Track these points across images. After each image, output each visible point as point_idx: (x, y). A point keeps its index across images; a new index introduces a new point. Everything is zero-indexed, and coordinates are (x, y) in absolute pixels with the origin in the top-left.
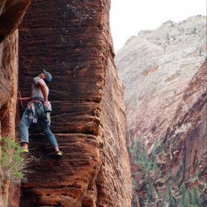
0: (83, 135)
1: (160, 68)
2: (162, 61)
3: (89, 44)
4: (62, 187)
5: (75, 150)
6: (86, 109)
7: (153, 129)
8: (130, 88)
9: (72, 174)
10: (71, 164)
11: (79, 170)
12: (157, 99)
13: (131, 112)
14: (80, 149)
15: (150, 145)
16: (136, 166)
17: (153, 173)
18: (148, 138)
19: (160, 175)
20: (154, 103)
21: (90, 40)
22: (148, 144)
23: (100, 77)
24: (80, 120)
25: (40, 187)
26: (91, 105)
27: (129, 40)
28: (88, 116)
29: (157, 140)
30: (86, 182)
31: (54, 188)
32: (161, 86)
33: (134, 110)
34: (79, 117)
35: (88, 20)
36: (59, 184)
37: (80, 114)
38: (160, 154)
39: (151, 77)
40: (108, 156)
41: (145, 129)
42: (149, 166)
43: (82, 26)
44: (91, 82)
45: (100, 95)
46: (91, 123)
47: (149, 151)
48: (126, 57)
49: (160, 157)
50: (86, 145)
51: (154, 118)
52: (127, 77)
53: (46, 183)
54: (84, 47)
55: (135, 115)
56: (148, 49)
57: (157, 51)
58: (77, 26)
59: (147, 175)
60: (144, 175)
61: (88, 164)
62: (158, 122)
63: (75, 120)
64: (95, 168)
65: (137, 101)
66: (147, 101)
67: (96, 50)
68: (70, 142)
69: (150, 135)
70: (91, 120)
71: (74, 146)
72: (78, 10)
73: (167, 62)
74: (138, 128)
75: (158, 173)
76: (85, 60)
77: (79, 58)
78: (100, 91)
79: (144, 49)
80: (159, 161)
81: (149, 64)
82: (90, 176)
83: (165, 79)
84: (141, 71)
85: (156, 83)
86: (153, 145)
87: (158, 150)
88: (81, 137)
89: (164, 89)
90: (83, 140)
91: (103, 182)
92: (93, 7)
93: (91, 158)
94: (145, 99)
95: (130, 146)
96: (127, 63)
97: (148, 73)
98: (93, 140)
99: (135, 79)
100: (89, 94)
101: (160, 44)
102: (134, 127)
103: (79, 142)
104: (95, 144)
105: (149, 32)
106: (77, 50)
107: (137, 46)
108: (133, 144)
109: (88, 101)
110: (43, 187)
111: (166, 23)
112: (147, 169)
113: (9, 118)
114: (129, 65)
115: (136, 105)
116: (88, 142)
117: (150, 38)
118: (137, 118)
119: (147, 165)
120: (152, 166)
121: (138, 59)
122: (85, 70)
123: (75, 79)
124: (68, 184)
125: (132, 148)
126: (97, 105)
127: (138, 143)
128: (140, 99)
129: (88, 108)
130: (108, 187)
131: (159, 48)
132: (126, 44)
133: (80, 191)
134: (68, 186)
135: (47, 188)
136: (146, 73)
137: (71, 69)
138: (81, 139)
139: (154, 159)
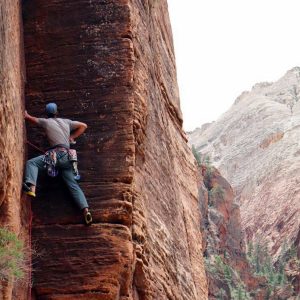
0: (110, 225)
1: (286, 136)
2: (288, 125)
3: (116, 109)
4: (84, 291)
5: (99, 245)
6: (113, 191)
7: (280, 226)
8: (244, 168)
9: (97, 275)
10: (95, 262)
11: (105, 269)
12: (283, 182)
13: (246, 201)
14: (105, 243)
15: (275, 248)
16: (255, 280)
17: (281, 289)
18: (273, 238)
19: (292, 292)
20: (279, 188)
21: (117, 103)
22: (273, 248)
23: (130, 150)
24: (106, 206)
25: (57, 292)
26: (119, 186)
27: (239, 98)
28: (115, 201)
29: (286, 241)
30: (116, 285)
31: (74, 293)
32: (288, 162)
33: (251, 199)
34: (105, 202)
35: (114, 78)
36: (80, 288)
37: (106, 199)
38: (290, 261)
39: (274, 150)
40: (156, 253)
41: (268, 227)
42: (276, 280)
43: (107, 87)
44: (119, 158)
45: (131, 173)
46: (119, 210)
47: (275, 258)
48: (236, 122)
49: (291, 265)
50: (114, 238)
51: (280, 210)
52: (238, 152)
53: (64, 288)
54: (110, 113)
55: (252, 207)
56: (268, 110)
57: (280, 112)
58: (101, 87)
59: (272, 293)
60: (269, 293)
61: (116, 261)
62: (286, 214)
63: (99, 206)
64: (126, 266)
65: (255, 185)
66: (269, 185)
67: (124, 116)
68: (94, 234)
69: (276, 234)
70: (120, 205)
71: (99, 239)
72: (102, 66)
73: (296, 127)
74: (258, 225)
75: (288, 289)
76: (111, 129)
77: (104, 128)
78: (131, 169)
79: (261, 110)
80: (290, 272)
81: (270, 131)
82: (120, 277)
83: (293, 151)
84: (258, 141)
85: (281, 159)
86: (280, 249)
87: (287, 256)
88: (108, 227)
89: (294, 167)
90: (110, 231)
91: (146, 287)
92: (120, 61)
93: (120, 254)
94: (266, 182)
95: (247, 252)
96: (238, 131)
97: (268, 144)
98: (122, 231)
99: (250, 154)
100: (117, 173)
101: (284, 101)
102: (251, 224)
103: (105, 235)
104: (125, 236)
105: (268, 85)
106: (101, 117)
107: (252, 106)
108: (251, 248)
109: (116, 181)
110: (61, 293)
111: (292, 70)
112: (272, 284)
113: (7, 204)
114: (241, 133)
115: (253, 191)
116: (116, 233)
117: (270, 94)
118: (256, 210)
119: (272, 278)
120: (280, 278)
121: (254, 124)
122: (111, 142)
123: (98, 154)
124: (91, 287)
125: (250, 254)
126: (127, 186)
127: (258, 246)
128: (259, 182)
129: (116, 191)
130: (155, 294)
131: (283, 107)
132: (235, 104)
133: (109, 296)
134: (92, 291)
135: (66, 293)
136: (266, 144)
137: (94, 142)
138: (107, 230)
139: (282, 269)
